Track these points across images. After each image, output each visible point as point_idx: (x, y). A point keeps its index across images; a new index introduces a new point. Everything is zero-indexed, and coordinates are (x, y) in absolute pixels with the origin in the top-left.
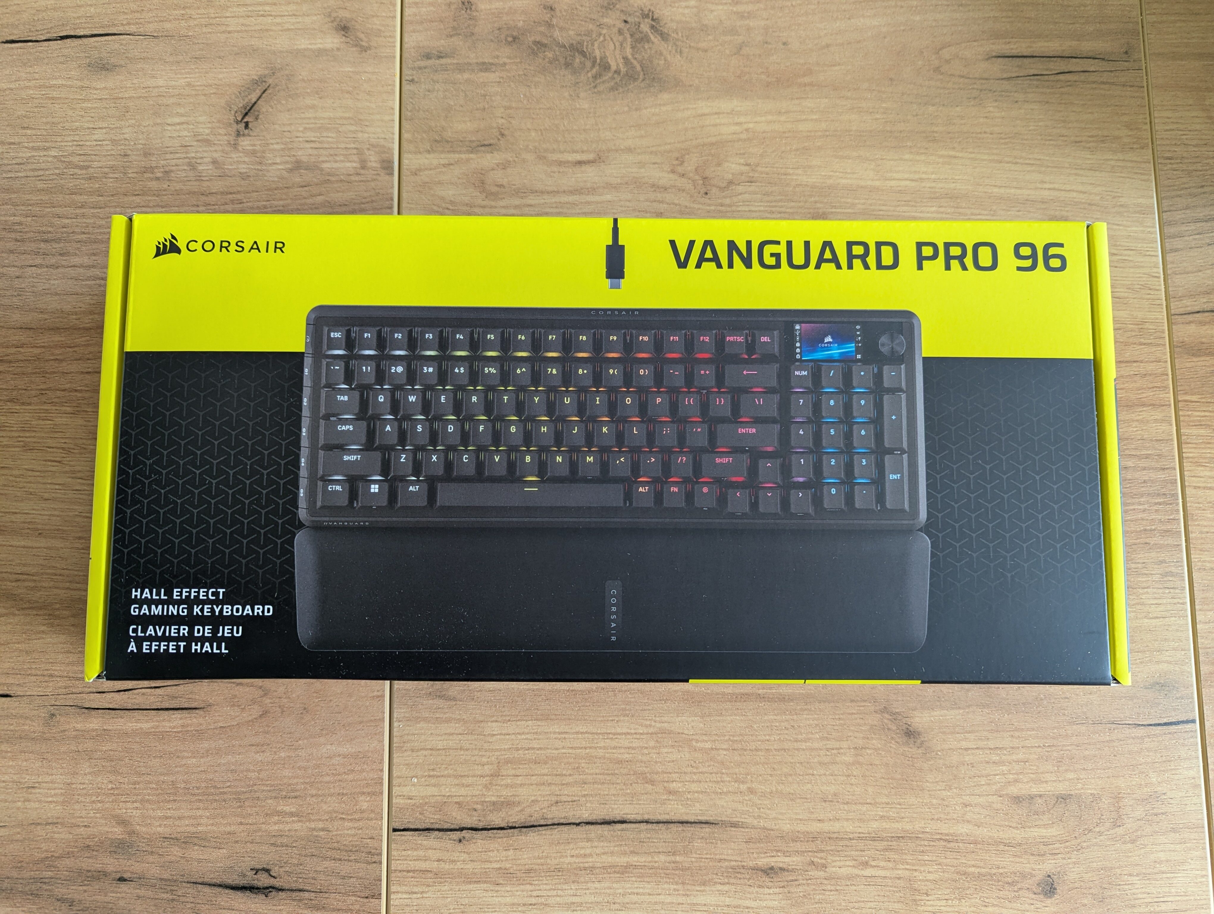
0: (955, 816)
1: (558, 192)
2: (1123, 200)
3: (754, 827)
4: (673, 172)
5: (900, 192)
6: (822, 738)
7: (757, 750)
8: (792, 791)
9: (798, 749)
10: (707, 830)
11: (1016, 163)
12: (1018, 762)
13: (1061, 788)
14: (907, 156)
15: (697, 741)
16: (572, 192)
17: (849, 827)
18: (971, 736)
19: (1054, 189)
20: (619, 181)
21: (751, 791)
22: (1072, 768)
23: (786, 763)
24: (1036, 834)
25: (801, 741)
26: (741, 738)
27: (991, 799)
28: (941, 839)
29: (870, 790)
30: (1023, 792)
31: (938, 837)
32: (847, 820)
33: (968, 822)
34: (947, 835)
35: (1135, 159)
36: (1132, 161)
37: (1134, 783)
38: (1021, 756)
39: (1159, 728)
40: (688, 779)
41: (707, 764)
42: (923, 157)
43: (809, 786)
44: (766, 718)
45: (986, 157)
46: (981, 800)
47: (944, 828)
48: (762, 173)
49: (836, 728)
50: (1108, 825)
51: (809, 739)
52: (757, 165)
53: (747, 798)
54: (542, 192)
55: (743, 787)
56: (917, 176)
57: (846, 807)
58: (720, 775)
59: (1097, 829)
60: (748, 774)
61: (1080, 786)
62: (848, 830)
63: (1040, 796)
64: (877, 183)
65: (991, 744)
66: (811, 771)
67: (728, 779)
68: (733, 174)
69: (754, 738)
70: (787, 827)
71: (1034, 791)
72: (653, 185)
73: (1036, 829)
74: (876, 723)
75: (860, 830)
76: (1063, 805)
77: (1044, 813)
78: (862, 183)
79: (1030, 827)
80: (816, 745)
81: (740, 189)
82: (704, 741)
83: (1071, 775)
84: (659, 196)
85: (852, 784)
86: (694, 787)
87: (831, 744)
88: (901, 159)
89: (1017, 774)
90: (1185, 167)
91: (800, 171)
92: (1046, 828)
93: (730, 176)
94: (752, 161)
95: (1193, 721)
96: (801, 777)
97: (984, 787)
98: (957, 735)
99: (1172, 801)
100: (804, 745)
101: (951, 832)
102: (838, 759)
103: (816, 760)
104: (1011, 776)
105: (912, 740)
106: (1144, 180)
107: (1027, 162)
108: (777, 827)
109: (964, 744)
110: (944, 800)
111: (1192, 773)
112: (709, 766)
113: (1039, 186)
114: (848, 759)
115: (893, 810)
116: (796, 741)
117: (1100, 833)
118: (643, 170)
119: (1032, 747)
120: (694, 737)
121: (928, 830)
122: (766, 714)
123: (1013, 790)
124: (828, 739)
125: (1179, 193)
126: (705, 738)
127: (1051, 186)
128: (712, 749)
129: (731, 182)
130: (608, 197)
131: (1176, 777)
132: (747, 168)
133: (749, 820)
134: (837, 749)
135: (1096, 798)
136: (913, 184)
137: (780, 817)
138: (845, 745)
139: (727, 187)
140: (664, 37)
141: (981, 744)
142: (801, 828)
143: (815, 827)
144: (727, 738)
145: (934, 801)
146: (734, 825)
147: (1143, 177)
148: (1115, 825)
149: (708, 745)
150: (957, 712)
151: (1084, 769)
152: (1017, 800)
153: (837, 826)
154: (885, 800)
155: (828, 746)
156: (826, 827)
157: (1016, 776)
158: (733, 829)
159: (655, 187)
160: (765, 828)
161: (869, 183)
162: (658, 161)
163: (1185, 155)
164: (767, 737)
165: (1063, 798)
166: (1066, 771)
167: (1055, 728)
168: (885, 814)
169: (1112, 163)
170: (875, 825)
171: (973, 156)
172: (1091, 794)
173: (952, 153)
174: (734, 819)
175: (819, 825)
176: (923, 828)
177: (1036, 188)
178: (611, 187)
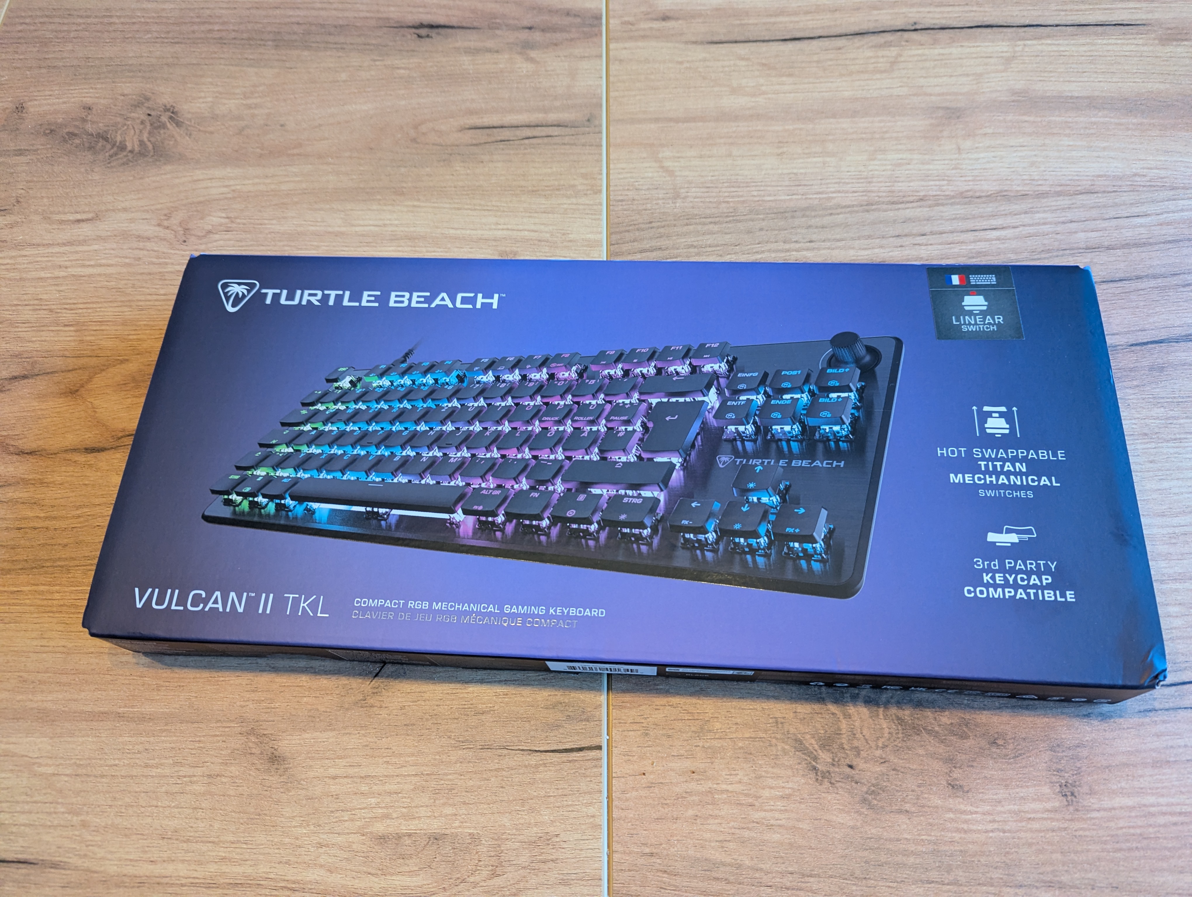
0: (307, 858)
1: (53, 245)
2: (572, 236)
3: (76, 869)
4: (159, 225)
5: (363, 235)
6: (176, 764)
7: (102, 776)
8: (129, 826)
9: (146, 776)
10: (24, 871)
11: (475, 210)
12: (390, 793)
13: (435, 826)
14: (375, 207)
15: (40, 765)
16: (64, 244)
17: (182, 870)
18: (342, 762)
19: (508, 229)
20: (109, 233)
21: (84, 825)
22: (451, 801)
23: (130, 792)
24: (397, 883)
25: (152, 766)
26: (89, 761)
27: (352, 838)
28: (285, 887)
29: (217, 825)
30: (391, 830)
31: (283, 884)
32: (183, 861)
33: (321, 866)
34: (294, 882)
35: (587, 202)
36: (584, 205)
37: (522, 821)
38: (393, 787)
39: (558, 755)
40: (18, 809)
41: (44, 791)
42: (390, 208)
43: (149, 820)
44: (121, 739)
45: (447, 206)
46: (340, 839)
47: (291, 874)
48: (239, 224)
49: (193, 752)
50: (485, 873)
51: (161, 765)
52: (236, 218)
53: (77, 833)
54: (39, 245)
55: (76, 820)
56: (381, 223)
57: (185, 845)
58: (54, 805)
59: (472, 879)
60: (85, 805)
61: (457, 824)
62: (181, 874)
63: (410, 835)
64: (343, 229)
65: (363, 772)
66: (154, 803)
67: (62, 810)
68: (213, 225)
69: (102, 762)
70: (113, 869)
71: (404, 829)
72: (139, 236)
73: (399, 877)
74: (238, 746)
75: (195, 874)
76: (435, 847)
77: (411, 856)
78: (330, 229)
79: (392, 874)
80: (167, 771)
81: (217, 237)
82: (47, 765)
83: (449, 810)
84: (141, 245)
85: (197, 819)
86: (22, 819)
87: (185, 771)
88: (370, 210)
89: (386, 807)
90: (635, 207)
91: (274, 222)
92: (410, 876)
93: (210, 227)
94: (231, 215)
95: (599, 748)
96: (142, 809)
97: (347, 824)
98: (327, 761)
99: (565, 845)
100: (154, 772)
101: (299, 878)
102: (188, 788)
103: (164, 789)
104: (380, 811)
105: (276, 766)
106: (595, 220)
107: (486, 208)
108: (102, 869)
109: (332, 771)
110: (297, 839)
111: (591, 810)
112: (45, 794)
113: (493, 227)
114: (198, 788)
115: (238, 850)
116: (147, 766)
117: (475, 885)
118: (132, 225)
119: (409, 775)
120: (37, 760)
121: (272, 876)
122: (121, 736)
123: (380, 828)
124: (181, 765)
125: (627, 228)
126: (50, 762)
127: (505, 227)
128: (54, 774)
129: (210, 232)
130: (96, 247)
131: (573, 815)
132: (227, 220)
133: (74, 860)
134: (189, 776)
135: (475, 839)
136: (376, 229)
137: (109, 856)
138: (199, 771)
139: (205, 236)
140: (178, 124)
141: (351, 771)
142: (130, 870)
143: (145, 869)
144: (73, 761)
145: (287, 840)
146: (55, 866)
147: (593, 217)
148: (494, 875)
149: (50, 770)
150: (331, 734)
151: (464, 803)
152: (382, 839)
153: (169, 869)
154: (231, 838)
155: (181, 773)
156: (157, 870)
157: (385, 811)
158: (52, 870)
159: (139, 238)
160: (88, 870)
161: (337, 229)
162: (148, 217)
163: (636, 197)
164: (117, 762)
165: (436, 838)
166: (444, 804)
167: (438, 753)
168: (227, 855)
169: (565, 206)
170: (212, 868)
171: (436, 205)
172: (470, 834)
173: (416, 203)
174: (58, 859)
175: (151, 867)
176: (267, 873)
177: (490, 229)
178: (99, 238)
